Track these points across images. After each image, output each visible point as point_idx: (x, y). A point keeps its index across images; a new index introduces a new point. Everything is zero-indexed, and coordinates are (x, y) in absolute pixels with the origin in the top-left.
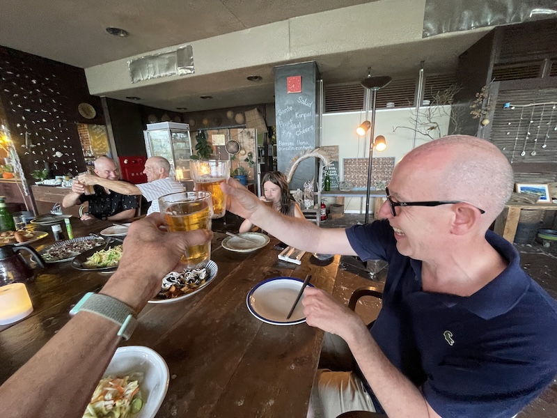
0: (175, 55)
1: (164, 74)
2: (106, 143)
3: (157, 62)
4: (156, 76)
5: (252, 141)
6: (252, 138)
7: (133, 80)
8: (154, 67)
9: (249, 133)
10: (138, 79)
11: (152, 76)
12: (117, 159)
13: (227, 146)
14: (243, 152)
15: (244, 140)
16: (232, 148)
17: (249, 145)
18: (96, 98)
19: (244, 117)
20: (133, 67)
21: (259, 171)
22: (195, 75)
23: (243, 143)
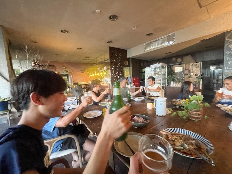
0: (166, 38)
1: (159, 46)
2: (129, 73)
3: (156, 43)
4: (155, 47)
5: (198, 69)
6: (198, 67)
7: (145, 50)
9: (196, 65)
10: (147, 50)
11: (153, 47)
12: (132, 78)
13: (183, 72)
14: (192, 74)
15: (193, 69)
16: (186, 72)
17: (196, 71)
18: (129, 59)
19: (183, 59)
20: (146, 46)
21: (201, 83)
22: (175, 44)
23: (192, 70)
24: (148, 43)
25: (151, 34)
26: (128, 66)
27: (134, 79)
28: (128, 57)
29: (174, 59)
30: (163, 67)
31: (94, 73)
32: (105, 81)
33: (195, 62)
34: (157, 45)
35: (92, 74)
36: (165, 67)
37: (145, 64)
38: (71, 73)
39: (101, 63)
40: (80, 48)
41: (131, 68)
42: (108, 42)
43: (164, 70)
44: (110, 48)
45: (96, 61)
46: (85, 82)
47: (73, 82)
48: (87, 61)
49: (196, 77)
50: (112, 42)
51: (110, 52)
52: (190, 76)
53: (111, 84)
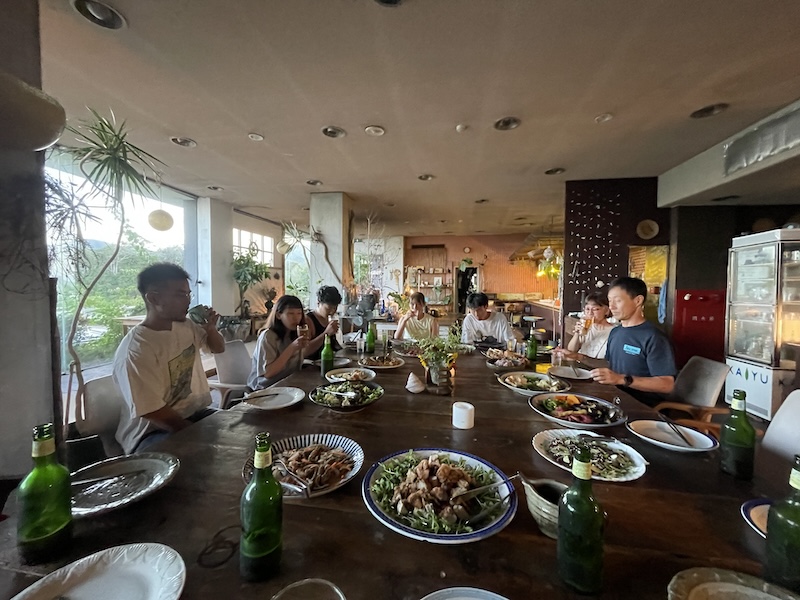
10: (738, 167)
11: (768, 153)
12: (675, 293)
24: (741, 135)
27: (686, 298)
28: (660, 204)
34: (783, 140)
38: (483, 264)
41: (674, 249)
44: (570, 185)
46: (523, 295)
48: (527, 227)
50: (563, 170)
51: (570, 198)
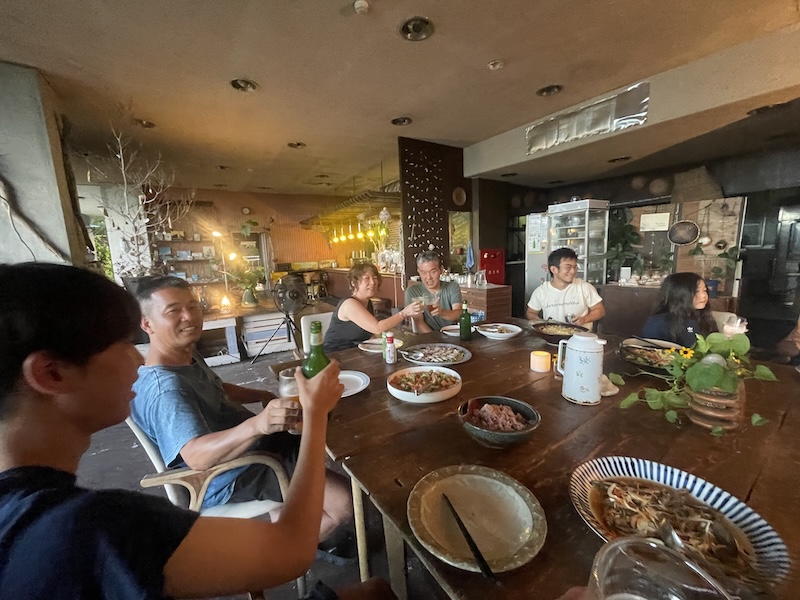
0: (614, 103)
1: (587, 133)
2: (467, 233)
3: (575, 121)
4: (569, 139)
5: (732, 221)
6: (732, 214)
7: (529, 149)
8: (570, 129)
9: (725, 206)
10: (538, 148)
12: (478, 252)
13: (672, 232)
14: (705, 240)
15: (711, 220)
16: (682, 233)
17: (722, 228)
18: (469, 180)
19: (672, 184)
20: (535, 134)
21: (738, 274)
22: (647, 125)
23: (708, 225)
24: (541, 122)
25: (557, 87)
26: (467, 208)
27: (485, 256)
28: (466, 174)
29: (638, 183)
30: (594, 214)
31: (346, 233)
32: (383, 259)
33: (720, 193)
34: (575, 131)
35: (338, 235)
36: (602, 215)
37: (529, 199)
38: (269, 230)
39: (371, 196)
40: (299, 144)
41: (476, 215)
42: (395, 122)
43: (596, 223)
44: (405, 143)
45: (354, 188)
46: (316, 263)
47: (276, 261)
48: (322, 188)
49: (722, 251)
50: (410, 121)
51: (403, 156)
52: (698, 250)
53: (403, 273)
